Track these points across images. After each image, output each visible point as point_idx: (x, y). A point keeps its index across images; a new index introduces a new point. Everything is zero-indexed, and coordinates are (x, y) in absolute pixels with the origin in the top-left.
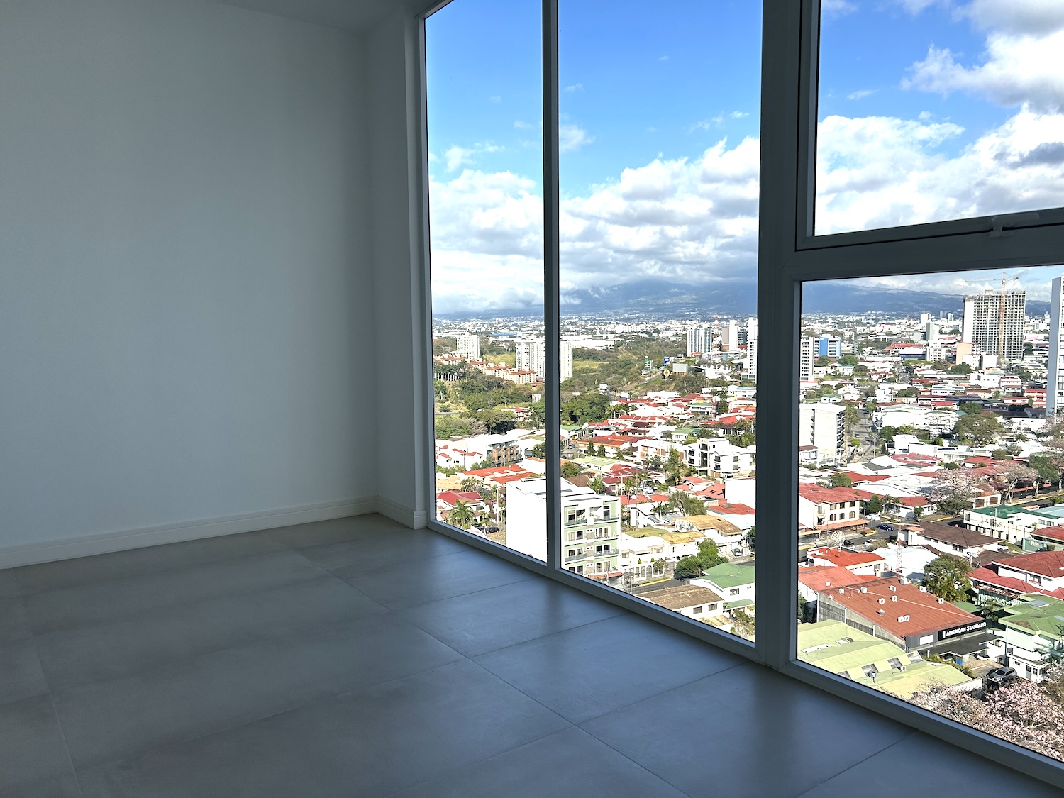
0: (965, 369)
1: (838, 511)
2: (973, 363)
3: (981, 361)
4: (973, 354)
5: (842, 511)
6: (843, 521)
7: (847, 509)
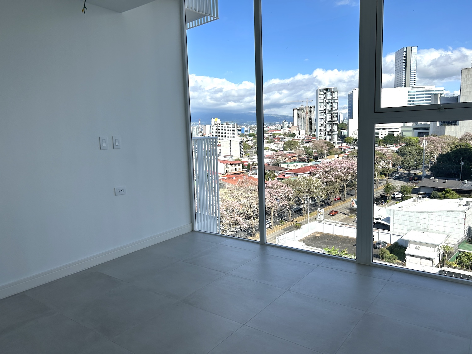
0: (293, 135)
1: (234, 167)
2: (297, 133)
3: (300, 132)
4: (297, 130)
5: (236, 167)
6: (236, 171)
7: (237, 167)
